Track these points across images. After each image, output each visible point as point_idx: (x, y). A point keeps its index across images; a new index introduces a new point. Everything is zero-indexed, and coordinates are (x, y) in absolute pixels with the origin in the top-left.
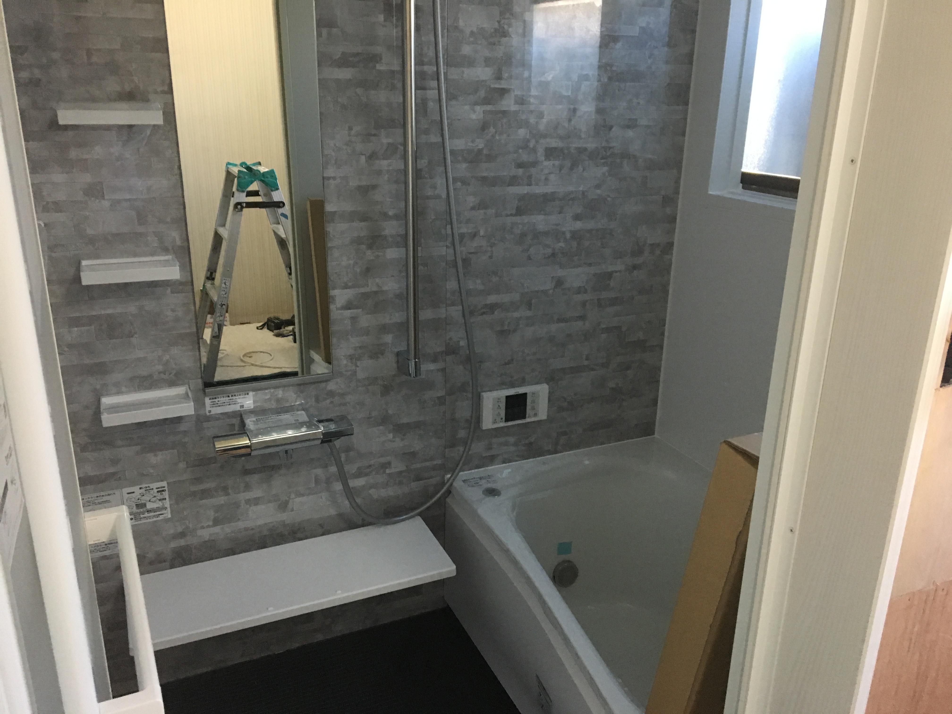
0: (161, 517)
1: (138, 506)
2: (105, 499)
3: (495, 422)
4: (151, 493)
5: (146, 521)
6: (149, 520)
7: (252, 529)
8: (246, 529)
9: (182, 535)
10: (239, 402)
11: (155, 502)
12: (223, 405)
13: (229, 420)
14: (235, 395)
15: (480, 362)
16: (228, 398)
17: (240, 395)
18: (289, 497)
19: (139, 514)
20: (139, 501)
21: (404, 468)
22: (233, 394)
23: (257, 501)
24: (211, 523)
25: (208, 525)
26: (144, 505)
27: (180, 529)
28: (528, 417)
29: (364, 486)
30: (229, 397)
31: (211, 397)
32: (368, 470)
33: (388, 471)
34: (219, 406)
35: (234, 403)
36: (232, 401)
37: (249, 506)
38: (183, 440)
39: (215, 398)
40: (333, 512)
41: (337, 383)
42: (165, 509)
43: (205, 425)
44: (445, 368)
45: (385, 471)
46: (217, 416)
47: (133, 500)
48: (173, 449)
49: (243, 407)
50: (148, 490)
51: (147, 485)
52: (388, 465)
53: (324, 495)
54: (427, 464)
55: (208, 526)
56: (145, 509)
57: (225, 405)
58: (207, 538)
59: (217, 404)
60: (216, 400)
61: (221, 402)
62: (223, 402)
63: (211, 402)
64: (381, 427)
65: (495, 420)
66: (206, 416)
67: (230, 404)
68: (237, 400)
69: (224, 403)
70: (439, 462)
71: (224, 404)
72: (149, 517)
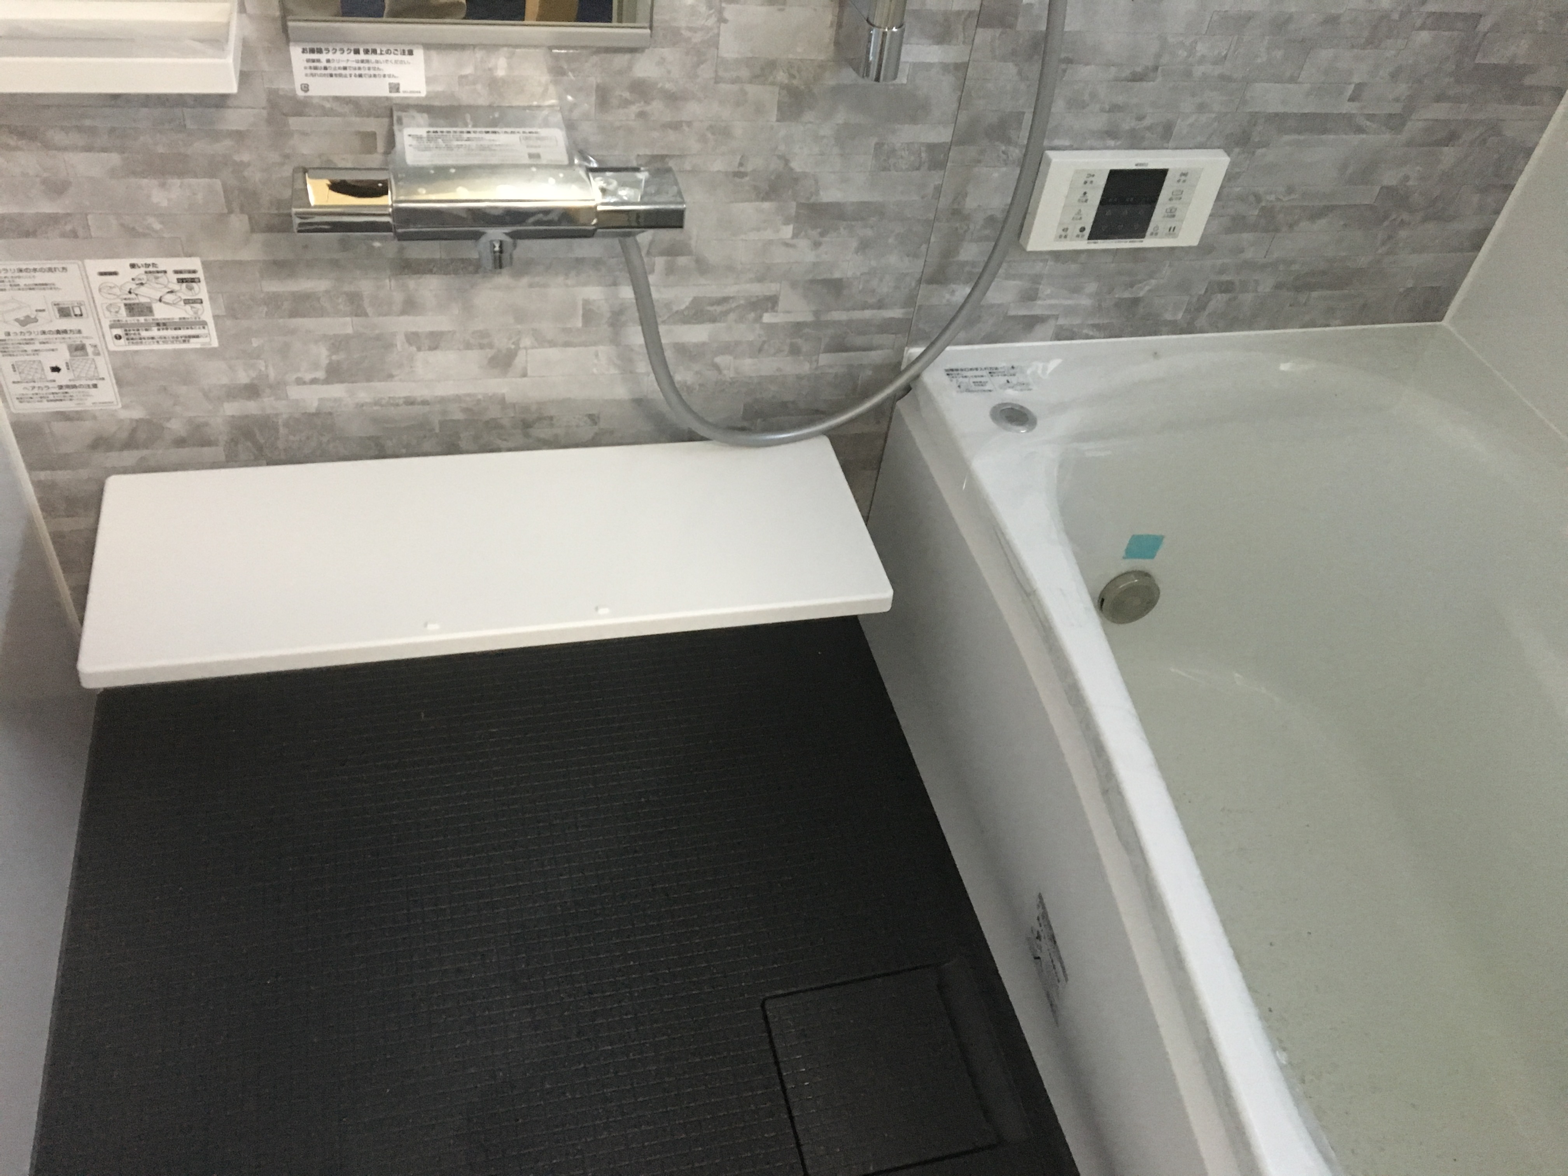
0: (194, 344)
1: (131, 309)
2: (40, 278)
3: (1064, 235)
4: (160, 280)
5: (155, 347)
6: (162, 347)
7: (425, 403)
8: (410, 402)
9: (252, 391)
10: (387, 73)
11: (174, 304)
12: (340, 75)
13: (358, 119)
14: (374, 51)
15: (1069, 61)
16: (352, 56)
17: (388, 52)
18: (517, 343)
19: (138, 327)
20: (133, 296)
21: (809, 318)
22: (370, 47)
23: (435, 341)
24: (321, 374)
25: (315, 379)
26: (147, 310)
27: (243, 377)
28: (1152, 234)
29: (704, 344)
30: (357, 52)
31: (308, 46)
32: (719, 309)
33: (767, 318)
34: (331, 75)
35: (372, 72)
36: (366, 65)
37: (414, 349)
38: (237, 158)
39: (320, 51)
40: (621, 392)
41: (662, 62)
42: (204, 324)
43: (294, 122)
44: (965, 66)
45: (761, 317)
46: (328, 105)
47: (116, 291)
48: (212, 176)
49: (398, 90)
50: (155, 273)
51: (150, 261)
52: (771, 302)
53: (605, 351)
54: (868, 314)
55: (314, 381)
56: (150, 318)
57: (346, 76)
58: (312, 405)
59: (325, 68)
60: (323, 57)
61: (337, 65)
62: (342, 65)
63: (308, 61)
64: (766, 205)
65: (1066, 230)
66: (294, 98)
67: (360, 76)
68: (381, 66)
69: (345, 68)
70: (896, 313)
71: (343, 72)
72: (164, 339)
